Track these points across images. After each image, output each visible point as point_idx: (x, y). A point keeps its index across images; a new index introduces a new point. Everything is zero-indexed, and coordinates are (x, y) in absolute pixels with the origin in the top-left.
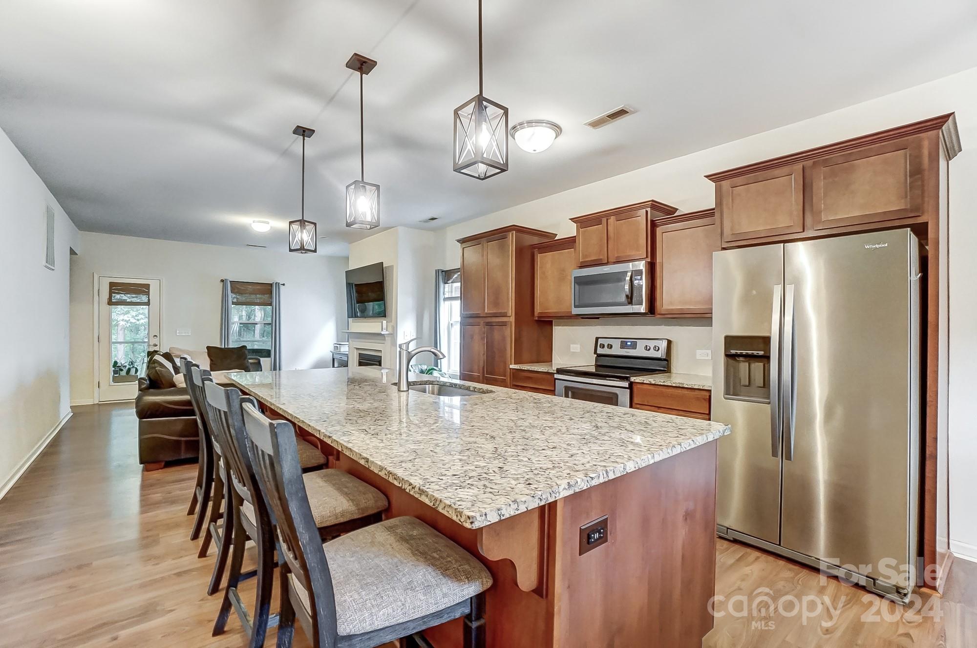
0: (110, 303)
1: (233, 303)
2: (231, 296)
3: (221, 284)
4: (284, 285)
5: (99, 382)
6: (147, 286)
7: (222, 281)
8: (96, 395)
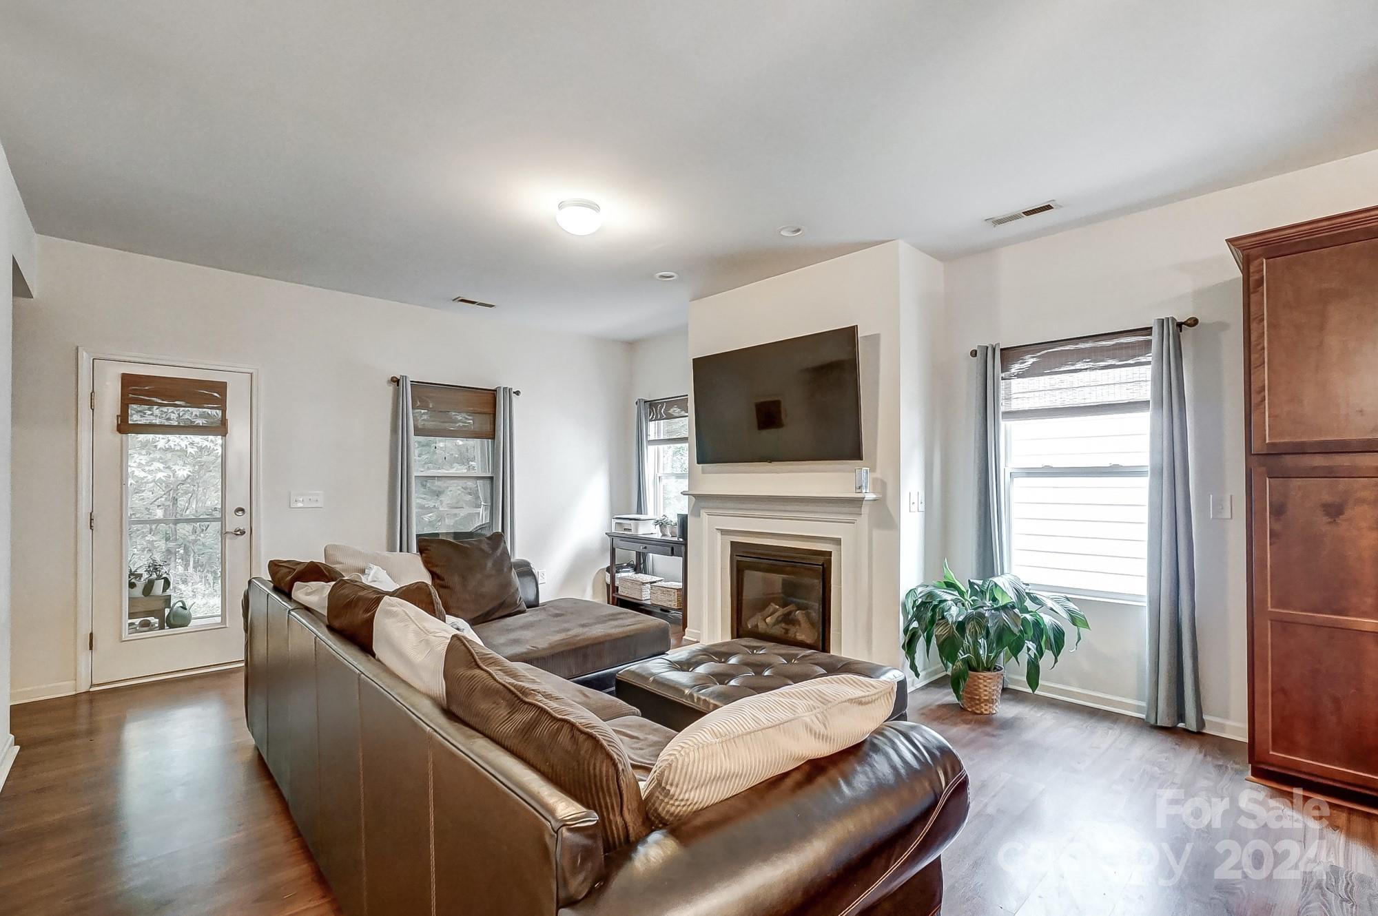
0: (124, 426)
1: (418, 432)
2: (412, 417)
3: (390, 389)
4: (517, 393)
5: (91, 634)
6: (221, 387)
7: (396, 381)
8: (84, 671)
